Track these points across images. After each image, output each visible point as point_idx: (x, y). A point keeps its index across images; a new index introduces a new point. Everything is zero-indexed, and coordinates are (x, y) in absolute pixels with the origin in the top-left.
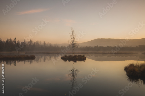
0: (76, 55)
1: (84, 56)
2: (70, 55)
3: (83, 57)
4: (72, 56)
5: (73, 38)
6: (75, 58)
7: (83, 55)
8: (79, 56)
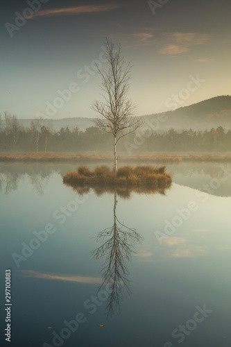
0: (127, 168)
1: (162, 170)
2: (100, 165)
3: (159, 175)
4: (111, 170)
5: (116, 88)
6: (124, 178)
7: (156, 166)
8: (139, 171)
